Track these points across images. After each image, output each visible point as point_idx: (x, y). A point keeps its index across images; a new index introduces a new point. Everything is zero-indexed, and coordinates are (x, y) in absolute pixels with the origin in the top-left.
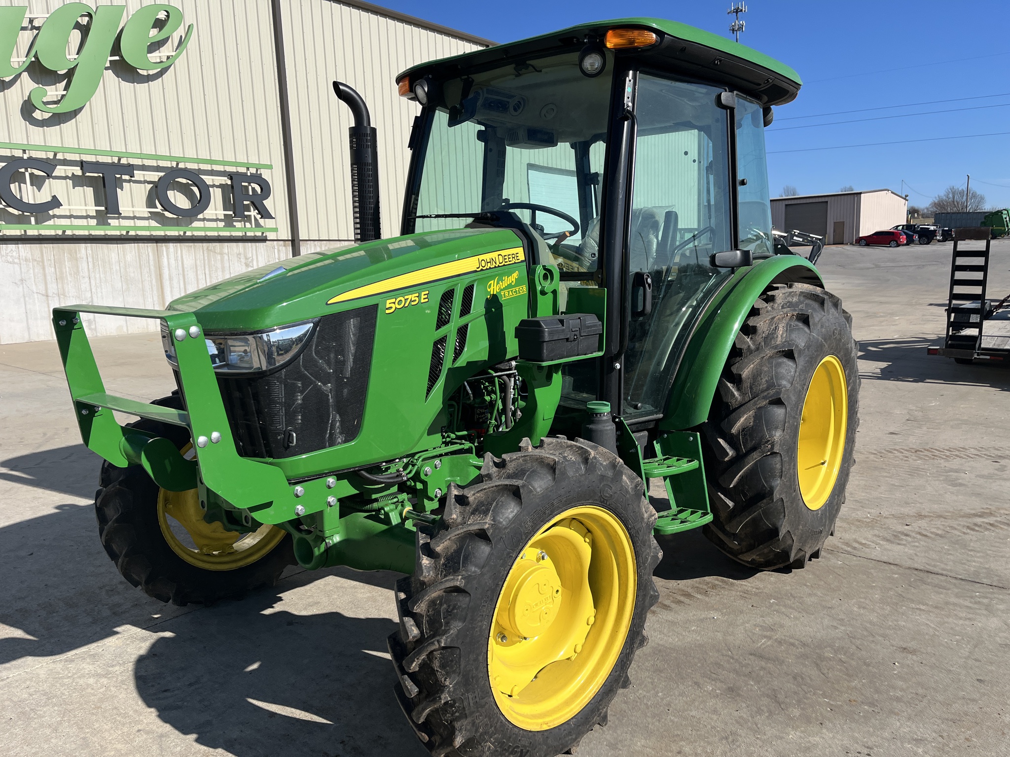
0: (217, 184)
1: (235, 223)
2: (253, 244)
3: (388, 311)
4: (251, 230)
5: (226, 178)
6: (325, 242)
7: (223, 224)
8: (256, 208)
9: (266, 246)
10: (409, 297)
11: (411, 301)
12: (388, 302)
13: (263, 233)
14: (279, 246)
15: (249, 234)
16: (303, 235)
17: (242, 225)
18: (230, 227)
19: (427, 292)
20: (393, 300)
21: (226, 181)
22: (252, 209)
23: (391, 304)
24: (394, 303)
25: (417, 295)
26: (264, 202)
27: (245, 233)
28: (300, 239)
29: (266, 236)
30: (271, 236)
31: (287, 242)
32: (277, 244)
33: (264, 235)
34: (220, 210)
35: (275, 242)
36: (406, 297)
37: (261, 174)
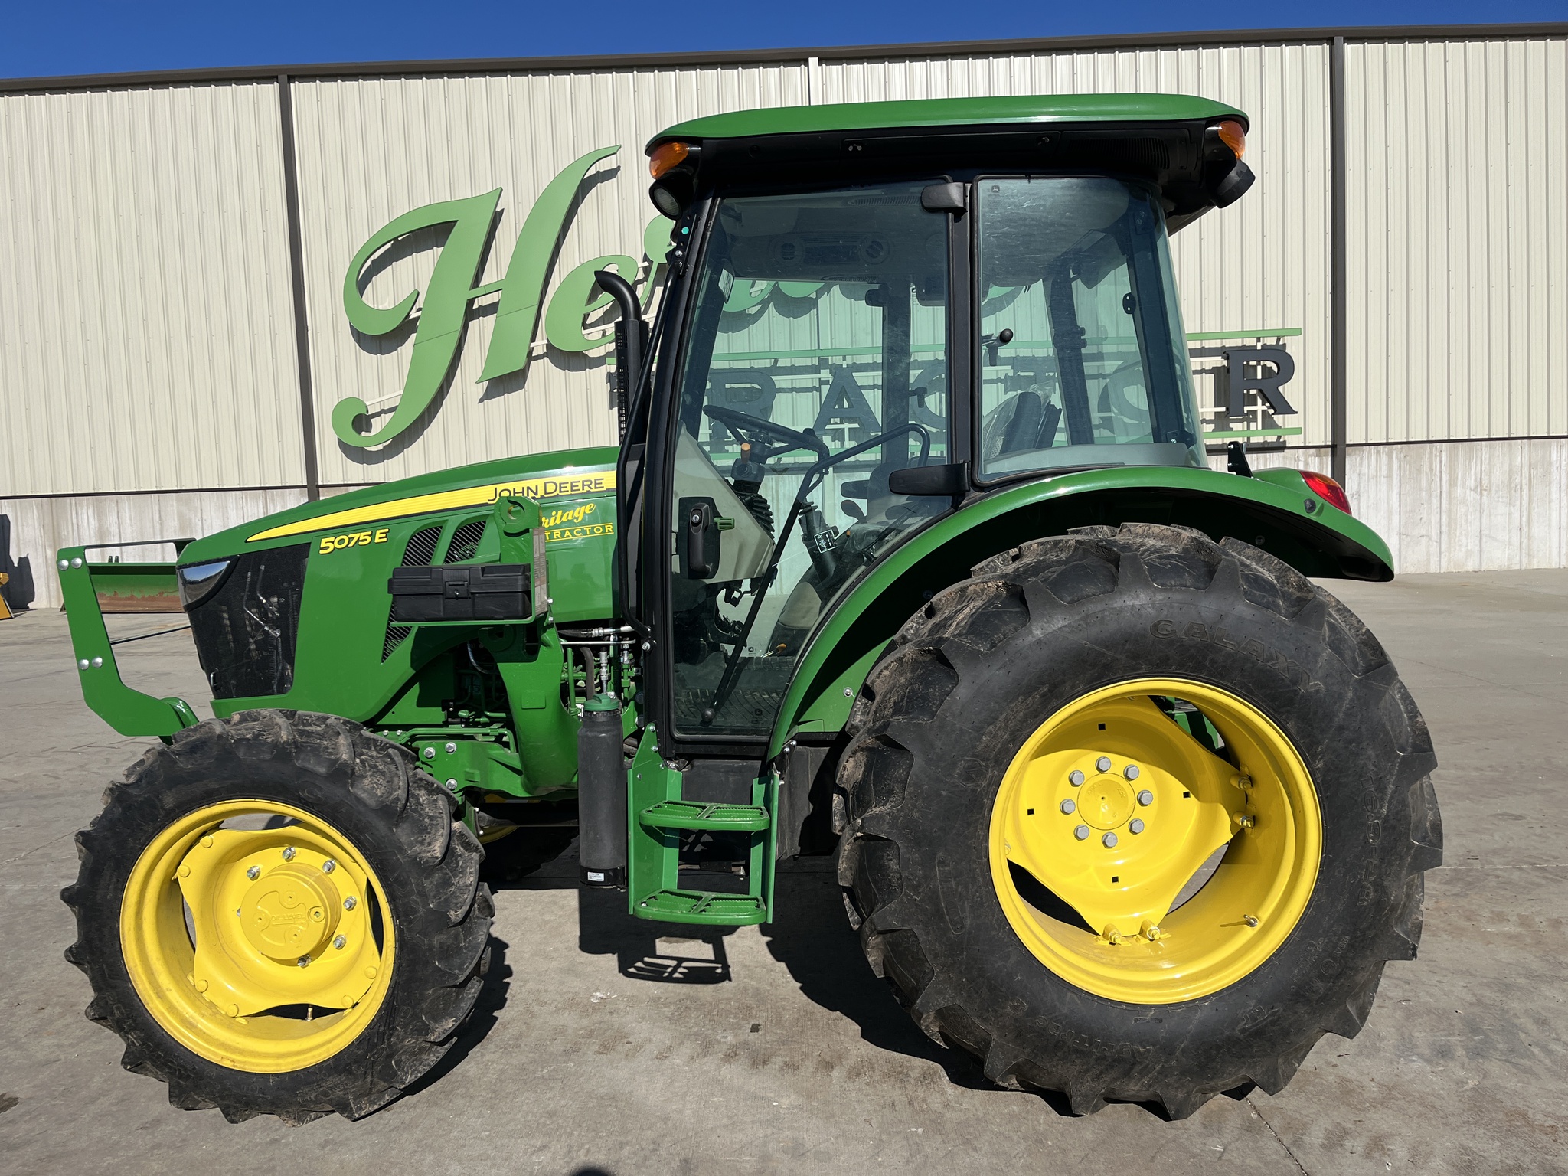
0: (1208, 367)
1: (1231, 425)
2: (1261, 455)
3: (322, 552)
4: (1256, 433)
5: (1220, 358)
6: (1399, 446)
7: (1213, 426)
8: (1266, 399)
9: (1284, 457)
10: (357, 536)
11: (358, 540)
12: (324, 541)
13: (1279, 437)
14: (1306, 456)
15: (1254, 440)
16: (1353, 435)
17: (1243, 426)
18: (1223, 430)
19: (387, 530)
20: (332, 539)
21: (1218, 361)
22: (1259, 401)
23: (328, 544)
24: (333, 542)
25: (370, 533)
26: (1281, 388)
27: (1249, 439)
28: (1348, 442)
29: (1285, 442)
30: (1292, 440)
31: (1322, 450)
32: (1304, 453)
33: (1282, 440)
34: (1210, 407)
35: (1301, 451)
36: (350, 536)
37: (1284, 345)
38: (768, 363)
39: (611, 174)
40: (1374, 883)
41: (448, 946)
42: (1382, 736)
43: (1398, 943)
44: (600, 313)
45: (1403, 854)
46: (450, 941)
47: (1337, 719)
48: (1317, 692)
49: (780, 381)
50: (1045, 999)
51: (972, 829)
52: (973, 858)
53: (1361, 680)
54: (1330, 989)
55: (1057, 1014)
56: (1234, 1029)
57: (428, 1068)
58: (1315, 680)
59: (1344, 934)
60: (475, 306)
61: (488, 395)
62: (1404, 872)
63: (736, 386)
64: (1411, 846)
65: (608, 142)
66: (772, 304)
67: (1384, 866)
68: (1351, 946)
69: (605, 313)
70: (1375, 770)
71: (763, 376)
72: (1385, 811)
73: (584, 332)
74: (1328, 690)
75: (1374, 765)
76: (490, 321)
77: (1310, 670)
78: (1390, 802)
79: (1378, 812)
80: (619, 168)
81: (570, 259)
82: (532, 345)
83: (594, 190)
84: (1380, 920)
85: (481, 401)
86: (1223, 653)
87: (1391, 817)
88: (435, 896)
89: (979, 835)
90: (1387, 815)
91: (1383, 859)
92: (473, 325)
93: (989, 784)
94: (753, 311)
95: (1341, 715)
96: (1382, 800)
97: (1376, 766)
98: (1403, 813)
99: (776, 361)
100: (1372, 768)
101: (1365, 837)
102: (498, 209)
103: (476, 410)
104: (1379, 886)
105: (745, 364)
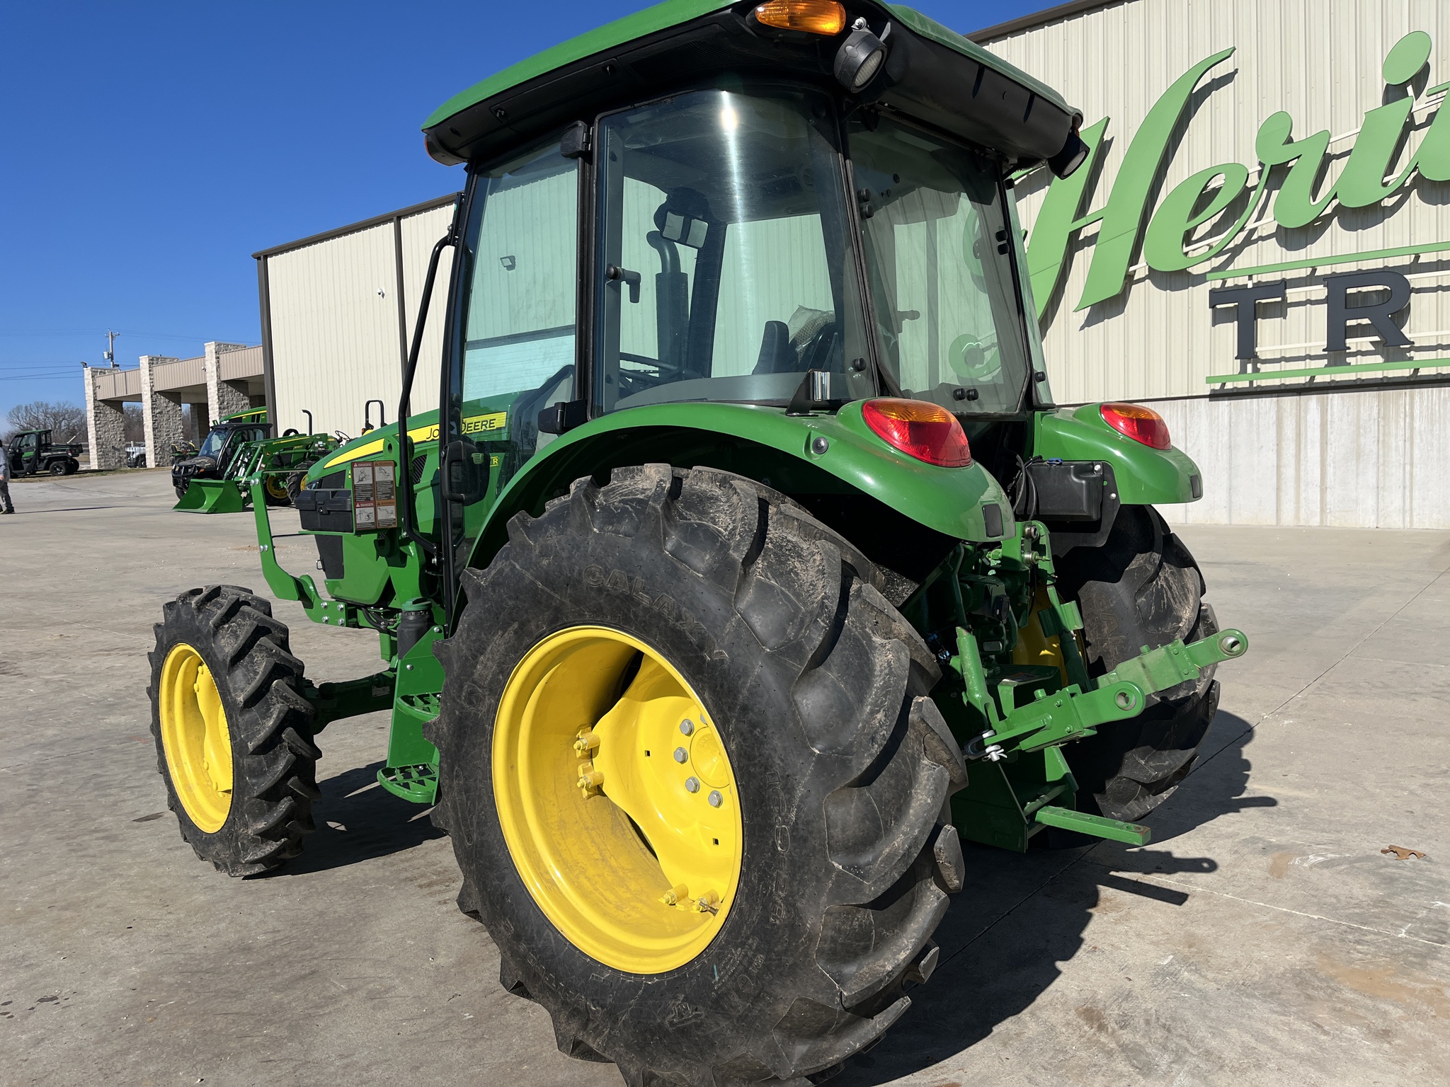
38: (1407, 260)
39: (1228, 79)
40: (785, 900)
41: (255, 768)
42: (791, 725)
43: (824, 984)
44: (1206, 227)
45: (820, 875)
46: (255, 765)
47: (741, 697)
48: (722, 661)
49: (1415, 280)
50: (526, 928)
51: (477, 750)
52: (480, 777)
53: (772, 654)
54: (749, 1010)
55: (534, 946)
56: (664, 1018)
57: (263, 855)
58: (721, 648)
59: (758, 950)
60: (1081, 237)
61: (1089, 322)
62: (824, 899)
63: (1364, 289)
64: (830, 869)
65: (1224, 47)
66: (1414, 193)
67: (795, 883)
68: (767, 968)
69: (1214, 226)
70: (781, 764)
71: (1394, 276)
72: (793, 816)
73: (1186, 249)
74: (732, 660)
75: (780, 758)
76: (1090, 251)
77: (716, 636)
78: (798, 807)
79: (787, 817)
80: (1236, 71)
81: (1178, 173)
82: (1132, 269)
83: (1208, 100)
84: (797, 947)
85: (1082, 328)
86: (641, 606)
87: (801, 826)
88: (245, 730)
89: (484, 758)
90: (796, 822)
91: (795, 875)
92: (1078, 256)
93: (488, 710)
94: (1389, 202)
95: (745, 692)
96: (790, 802)
97: (782, 761)
98: (815, 824)
99: (1417, 257)
100: (779, 762)
101: (774, 842)
102: (1106, 138)
103: (1077, 337)
104: (791, 905)
105: (1378, 264)
